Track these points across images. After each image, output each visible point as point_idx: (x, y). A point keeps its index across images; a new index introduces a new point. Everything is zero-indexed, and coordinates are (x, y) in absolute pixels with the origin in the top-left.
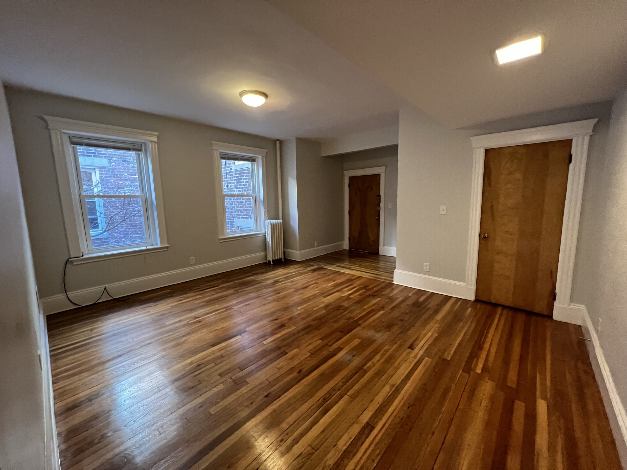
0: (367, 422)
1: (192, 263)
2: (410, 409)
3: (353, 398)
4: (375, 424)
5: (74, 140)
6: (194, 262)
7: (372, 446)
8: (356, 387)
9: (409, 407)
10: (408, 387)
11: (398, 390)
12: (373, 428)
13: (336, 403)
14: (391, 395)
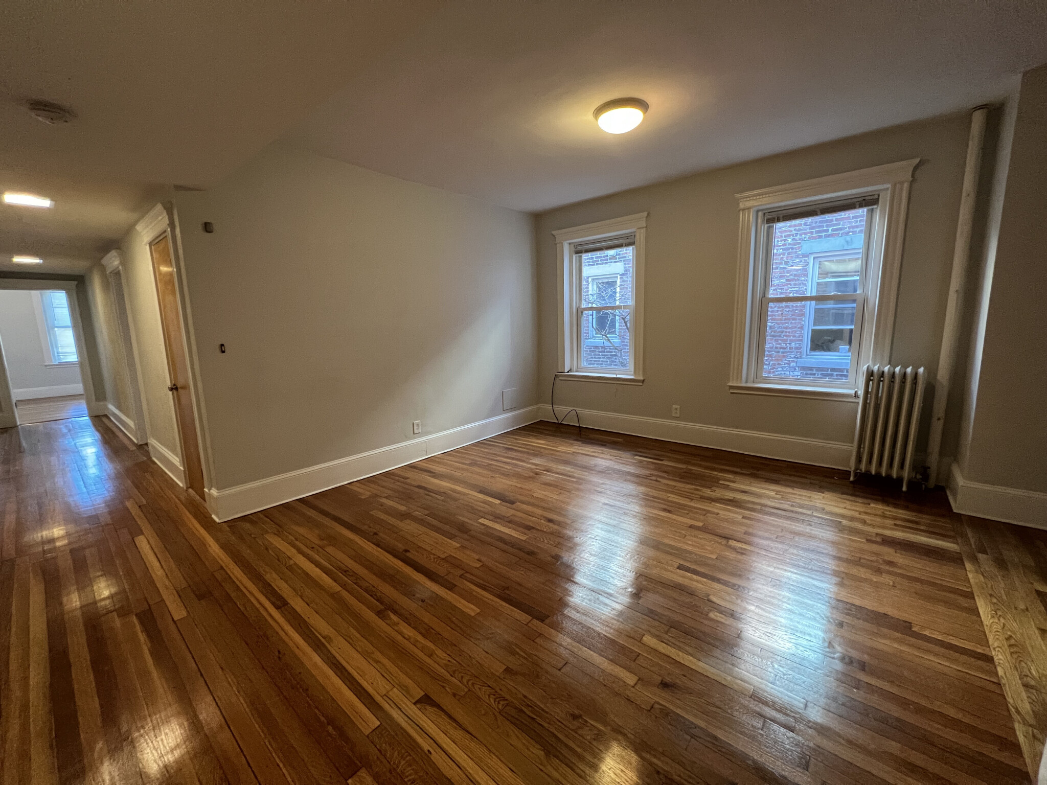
0: (288, 603)
1: (674, 415)
2: (277, 653)
3: (334, 596)
4: (282, 611)
5: (579, 248)
6: (678, 415)
7: (258, 605)
8: (352, 601)
9: (279, 652)
10: (313, 660)
11: (318, 645)
12: (277, 608)
13: (335, 581)
14: (314, 633)
